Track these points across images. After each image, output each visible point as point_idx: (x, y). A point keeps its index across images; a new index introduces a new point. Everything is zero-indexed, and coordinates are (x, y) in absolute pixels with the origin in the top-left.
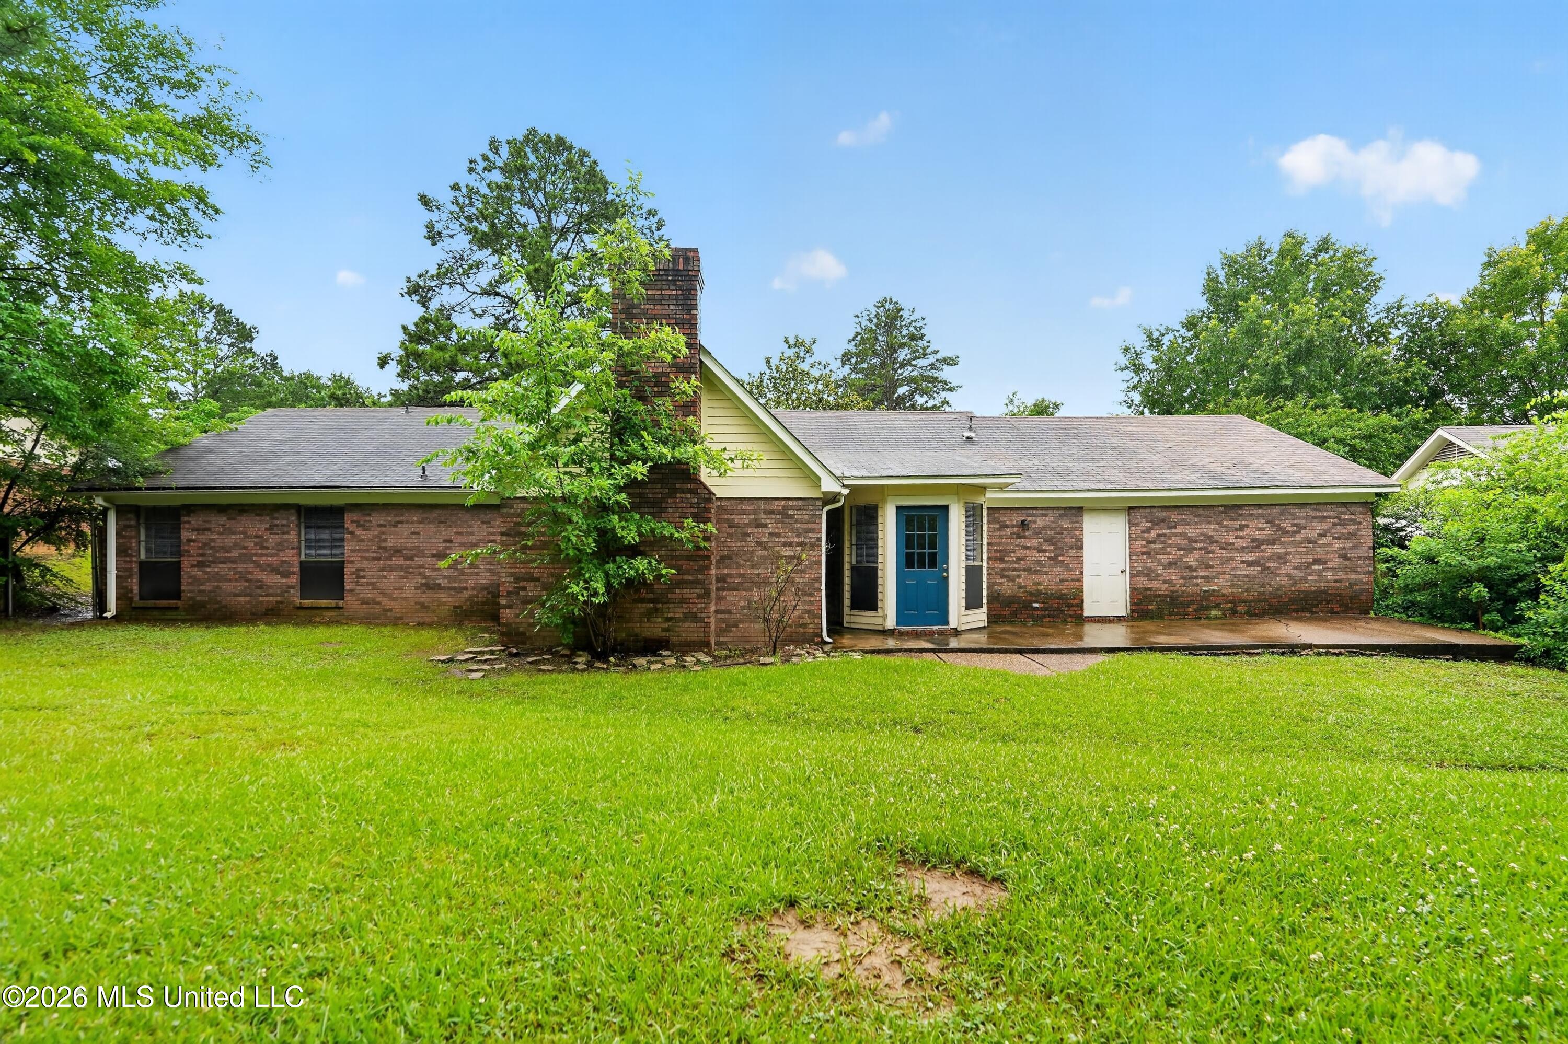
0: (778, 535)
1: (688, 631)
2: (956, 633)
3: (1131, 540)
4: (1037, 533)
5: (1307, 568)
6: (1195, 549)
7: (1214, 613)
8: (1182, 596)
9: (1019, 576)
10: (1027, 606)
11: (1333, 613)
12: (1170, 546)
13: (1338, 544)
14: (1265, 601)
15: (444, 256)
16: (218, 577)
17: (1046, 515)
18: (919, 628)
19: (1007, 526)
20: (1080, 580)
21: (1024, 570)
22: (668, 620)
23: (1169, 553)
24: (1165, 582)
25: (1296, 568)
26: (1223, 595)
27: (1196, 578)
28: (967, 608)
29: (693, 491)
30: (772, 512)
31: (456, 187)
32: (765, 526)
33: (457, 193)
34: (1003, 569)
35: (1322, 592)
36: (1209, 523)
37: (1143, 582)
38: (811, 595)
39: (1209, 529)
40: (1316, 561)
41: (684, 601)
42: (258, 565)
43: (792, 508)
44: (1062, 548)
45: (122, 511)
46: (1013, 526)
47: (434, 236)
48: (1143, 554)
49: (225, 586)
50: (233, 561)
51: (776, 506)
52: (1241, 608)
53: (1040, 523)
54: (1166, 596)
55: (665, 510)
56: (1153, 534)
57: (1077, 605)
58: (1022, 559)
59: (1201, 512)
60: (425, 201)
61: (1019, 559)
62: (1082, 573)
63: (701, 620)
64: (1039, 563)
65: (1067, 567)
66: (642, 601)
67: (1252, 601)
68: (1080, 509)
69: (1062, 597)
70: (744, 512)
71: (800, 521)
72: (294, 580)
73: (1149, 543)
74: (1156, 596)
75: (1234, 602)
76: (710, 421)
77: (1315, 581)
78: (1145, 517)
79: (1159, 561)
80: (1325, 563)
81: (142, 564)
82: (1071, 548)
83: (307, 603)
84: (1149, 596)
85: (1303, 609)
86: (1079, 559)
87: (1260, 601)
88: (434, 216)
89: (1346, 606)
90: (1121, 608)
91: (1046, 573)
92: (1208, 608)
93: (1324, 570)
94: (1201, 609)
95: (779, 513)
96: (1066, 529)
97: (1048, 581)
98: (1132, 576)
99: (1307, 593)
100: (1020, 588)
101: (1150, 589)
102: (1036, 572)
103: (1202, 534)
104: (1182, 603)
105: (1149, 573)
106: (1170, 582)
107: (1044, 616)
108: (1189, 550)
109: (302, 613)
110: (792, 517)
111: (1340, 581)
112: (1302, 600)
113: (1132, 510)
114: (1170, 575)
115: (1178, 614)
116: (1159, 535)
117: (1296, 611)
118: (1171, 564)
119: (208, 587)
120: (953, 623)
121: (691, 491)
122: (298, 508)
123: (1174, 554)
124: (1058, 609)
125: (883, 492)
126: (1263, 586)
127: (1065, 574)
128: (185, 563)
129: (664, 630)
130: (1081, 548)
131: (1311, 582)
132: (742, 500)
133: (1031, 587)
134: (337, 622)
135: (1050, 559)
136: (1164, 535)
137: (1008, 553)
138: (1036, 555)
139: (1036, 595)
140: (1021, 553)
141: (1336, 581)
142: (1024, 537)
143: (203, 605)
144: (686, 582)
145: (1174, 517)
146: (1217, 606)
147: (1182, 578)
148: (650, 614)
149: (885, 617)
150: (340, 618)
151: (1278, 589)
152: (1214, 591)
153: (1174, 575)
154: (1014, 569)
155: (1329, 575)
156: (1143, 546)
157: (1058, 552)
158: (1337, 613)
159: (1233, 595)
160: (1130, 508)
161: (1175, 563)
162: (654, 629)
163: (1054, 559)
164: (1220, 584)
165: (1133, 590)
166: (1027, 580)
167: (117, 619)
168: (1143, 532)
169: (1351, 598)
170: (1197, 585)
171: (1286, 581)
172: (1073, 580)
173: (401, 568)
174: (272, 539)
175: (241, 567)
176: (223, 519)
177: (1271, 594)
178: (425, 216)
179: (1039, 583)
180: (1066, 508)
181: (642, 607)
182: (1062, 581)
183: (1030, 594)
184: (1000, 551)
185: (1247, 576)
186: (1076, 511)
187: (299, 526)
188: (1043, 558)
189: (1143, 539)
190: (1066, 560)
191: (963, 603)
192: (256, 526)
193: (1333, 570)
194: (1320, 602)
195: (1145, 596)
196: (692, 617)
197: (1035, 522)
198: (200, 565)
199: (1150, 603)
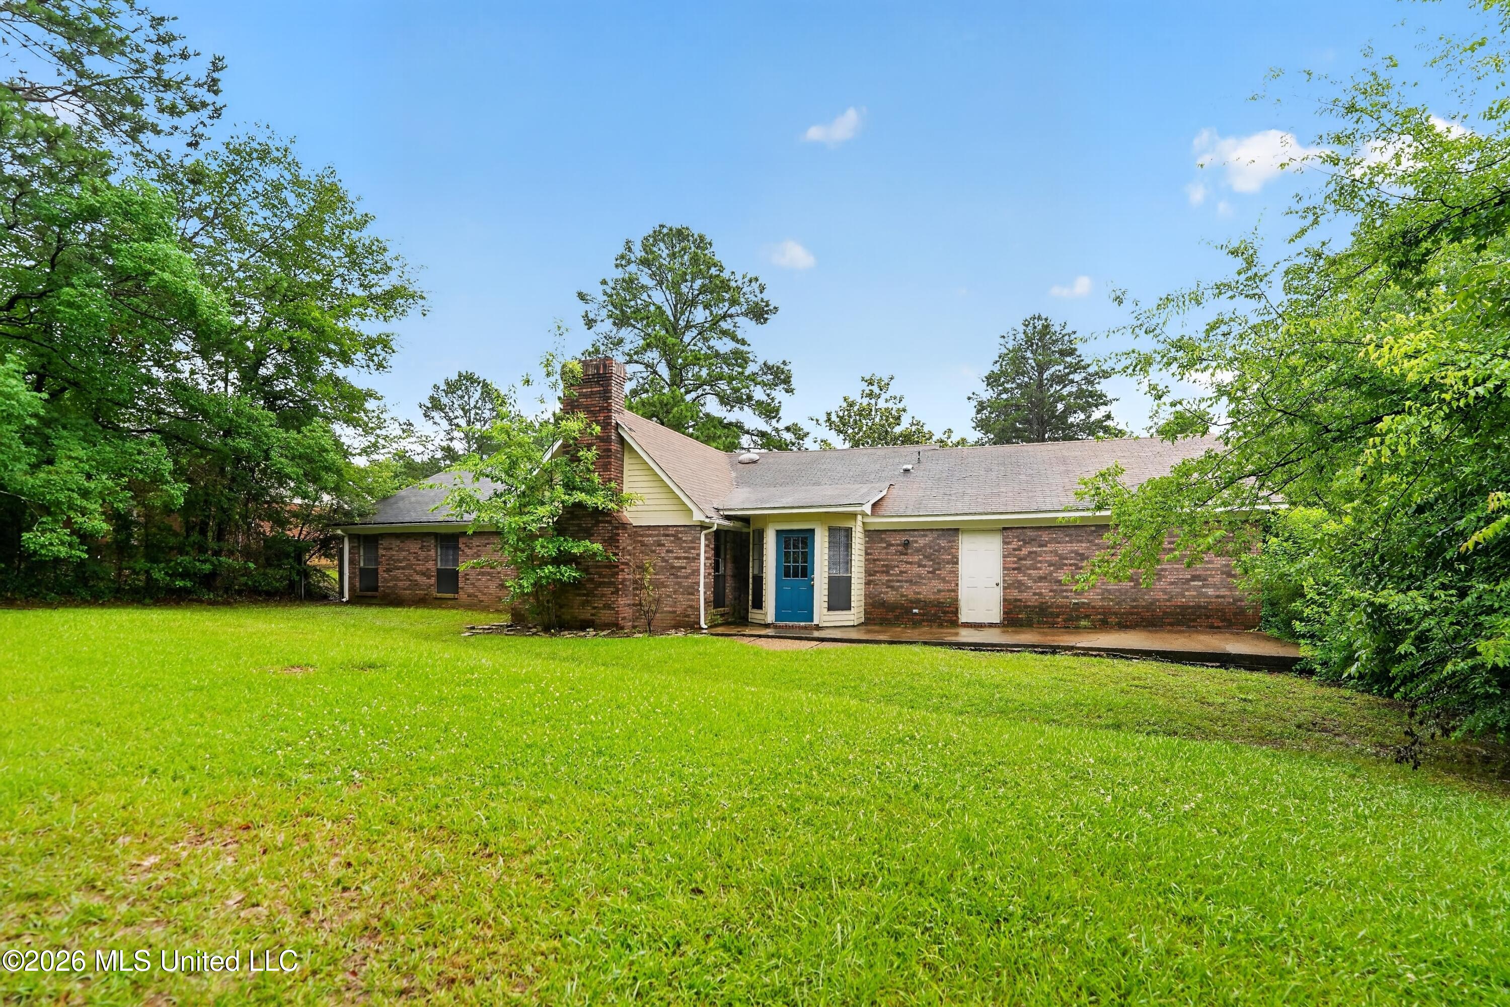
0: (671, 551)
1: (605, 616)
2: (818, 628)
3: (1004, 557)
4: (918, 551)
5: (1184, 584)
6: (1066, 565)
7: (1083, 623)
8: (1050, 607)
9: (902, 587)
10: (908, 611)
11: (1212, 627)
12: (1040, 562)
13: (1221, 561)
14: (1137, 614)
15: (596, 338)
16: (397, 579)
17: (926, 536)
18: (791, 624)
19: (893, 545)
20: (955, 591)
21: (906, 581)
22: (595, 608)
23: (1040, 569)
24: (1035, 594)
25: (1172, 583)
26: (1094, 607)
27: (1066, 591)
28: (829, 609)
29: (609, 522)
30: (668, 535)
31: (604, 282)
32: (664, 545)
33: (605, 287)
34: (889, 581)
35: (1200, 607)
36: (1081, 542)
37: (1015, 594)
38: (693, 594)
39: (1081, 547)
40: (1195, 578)
41: (603, 595)
42: (415, 571)
43: (681, 532)
44: (939, 563)
45: (353, 537)
46: (898, 545)
47: (590, 323)
48: (1014, 569)
49: (400, 584)
50: (403, 568)
51: (671, 531)
52: (1113, 620)
53: (922, 542)
54: (1035, 607)
55: (592, 535)
56: (1024, 552)
57: (952, 612)
58: (905, 572)
59: (1072, 531)
60: (582, 296)
61: (901, 572)
62: (957, 585)
63: (613, 609)
64: (919, 576)
65: (944, 580)
66: (579, 595)
67: (1124, 614)
68: (957, 530)
69: (939, 604)
70: (650, 536)
71: (685, 541)
72: (433, 581)
73: (1020, 559)
74: (1026, 607)
75: (1104, 614)
76: (631, 473)
77: (1194, 597)
78: (1017, 537)
79: (1029, 575)
80: (1205, 580)
81: (361, 569)
82: (948, 563)
83: (439, 595)
84: (1019, 607)
85: (1178, 623)
86: (955, 573)
87: (1132, 614)
88: (588, 307)
89: (1229, 621)
90: (995, 615)
91: (925, 585)
92: (1078, 618)
93: (1203, 586)
94: (1070, 619)
95: (673, 535)
96: (943, 548)
97: (928, 590)
98: (1005, 588)
99: (1184, 608)
100: (902, 596)
101: (1020, 600)
102: (916, 583)
103: (1072, 552)
104: (1052, 613)
105: (1019, 585)
106: (1040, 594)
107: (923, 621)
108: (1059, 566)
109: (437, 602)
110: (681, 539)
111: (1223, 597)
112: (1178, 614)
113: (1006, 530)
114: (1040, 588)
115: (1046, 623)
116: (1030, 553)
117: (1172, 624)
118: (1041, 579)
119: (391, 584)
120: (816, 622)
121: (607, 522)
122: (436, 536)
123: (1045, 569)
124: (935, 615)
125: (766, 519)
126: (1134, 600)
127: (941, 586)
128: (381, 569)
129: (592, 615)
130: (957, 563)
131: (1190, 596)
132: (649, 527)
133: (911, 596)
134: (453, 608)
135: (929, 572)
136: (1035, 552)
137: (893, 567)
138: (916, 570)
139: (917, 602)
140: (904, 567)
141: (1218, 597)
142: (906, 554)
143: (389, 595)
144: (604, 583)
145: (1045, 537)
146: (1087, 617)
147: (1051, 591)
148: (584, 604)
149: (766, 614)
150: (454, 604)
151: (1151, 604)
152: (1084, 603)
153: (1044, 588)
154: (898, 581)
155: (1211, 592)
156: (1015, 563)
157: (936, 566)
158: (1218, 627)
159: (1102, 607)
160: (1004, 529)
161: (1045, 578)
162: (586, 614)
163: (933, 572)
164: (1092, 597)
165: (1005, 600)
166: (908, 591)
167: (347, 602)
168: (1014, 550)
169: (1235, 614)
170: (1067, 597)
171: (1161, 596)
172: (949, 591)
173: (489, 574)
174: (422, 554)
175: (407, 572)
176: (398, 542)
177: (1143, 607)
178: (582, 307)
179: (919, 593)
180: (943, 530)
181: (579, 599)
182: (939, 591)
183: (911, 602)
184: (886, 566)
185: (1119, 590)
186: (952, 532)
187: (436, 546)
188: (923, 571)
189: (1015, 556)
190: (943, 573)
191: (826, 605)
192: (414, 546)
193: (1214, 586)
194: (1199, 617)
195: (1015, 607)
196: (608, 607)
197: (916, 542)
198: (388, 571)
199: (1020, 612)
